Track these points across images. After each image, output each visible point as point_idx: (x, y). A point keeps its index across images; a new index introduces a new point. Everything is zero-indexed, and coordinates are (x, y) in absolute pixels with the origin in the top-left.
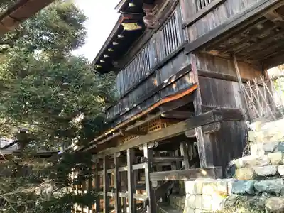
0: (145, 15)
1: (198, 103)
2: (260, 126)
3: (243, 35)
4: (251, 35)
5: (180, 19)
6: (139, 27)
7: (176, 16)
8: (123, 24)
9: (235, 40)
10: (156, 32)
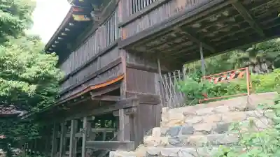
0: (93, 10)
1: (124, 90)
2: (167, 110)
3: (162, 39)
4: (168, 40)
5: (118, 18)
6: (88, 19)
7: (116, 16)
8: (73, 16)
9: (157, 42)
10: (101, 25)
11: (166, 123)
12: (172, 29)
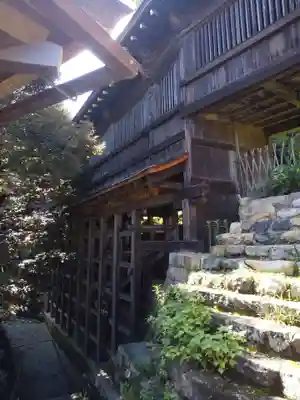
2: (249, 201)
3: (244, 101)
4: (252, 102)
5: (178, 74)
7: (175, 69)
10: (152, 85)
11: (248, 217)
12: (261, 86)
